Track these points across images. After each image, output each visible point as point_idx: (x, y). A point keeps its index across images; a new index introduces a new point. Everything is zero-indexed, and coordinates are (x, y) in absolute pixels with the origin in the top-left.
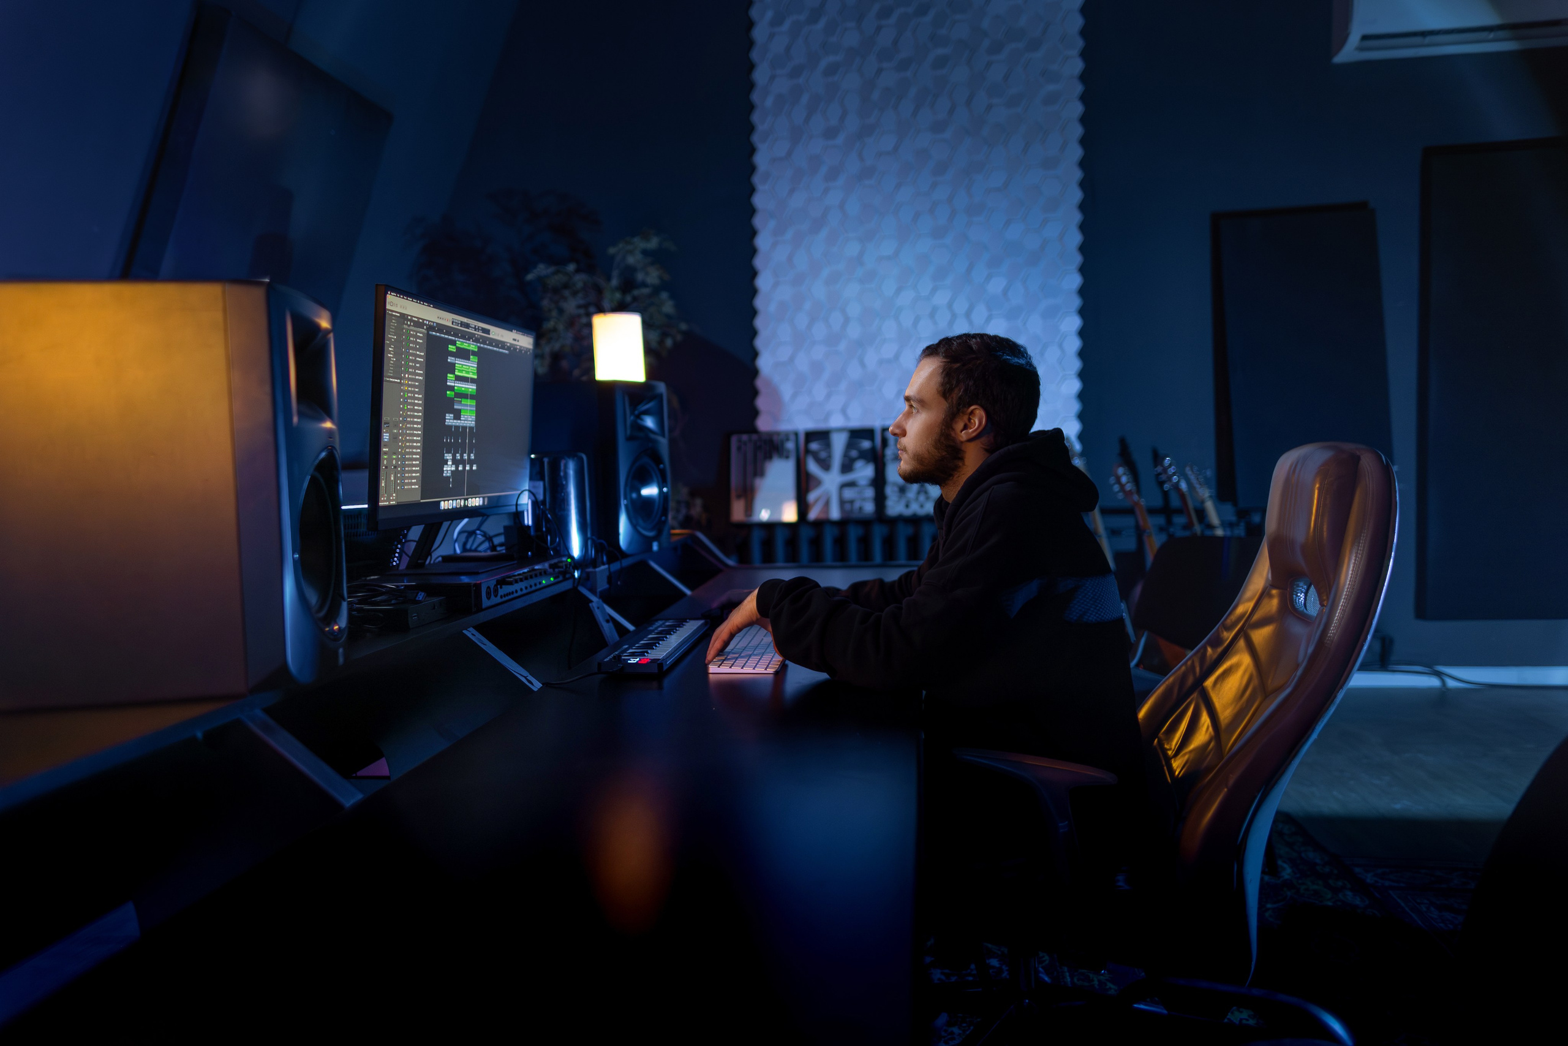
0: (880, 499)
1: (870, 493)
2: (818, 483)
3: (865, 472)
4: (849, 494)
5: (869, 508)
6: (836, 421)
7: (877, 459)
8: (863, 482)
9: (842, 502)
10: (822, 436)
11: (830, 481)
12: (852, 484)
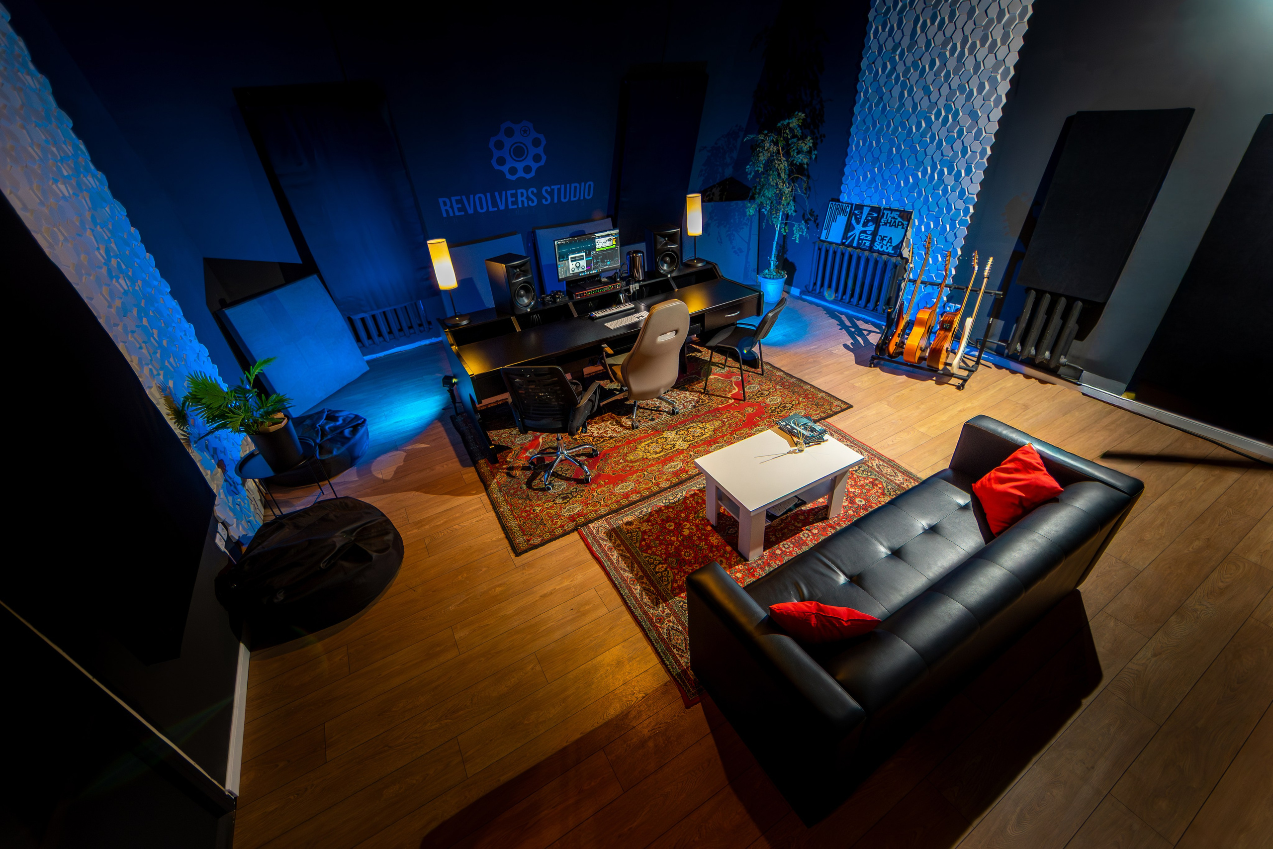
0: (873, 241)
1: (870, 237)
2: (854, 228)
3: (871, 228)
4: (863, 236)
5: (868, 244)
6: (867, 202)
7: (877, 222)
8: (869, 232)
9: (859, 239)
10: (860, 207)
11: (859, 228)
12: (864, 232)
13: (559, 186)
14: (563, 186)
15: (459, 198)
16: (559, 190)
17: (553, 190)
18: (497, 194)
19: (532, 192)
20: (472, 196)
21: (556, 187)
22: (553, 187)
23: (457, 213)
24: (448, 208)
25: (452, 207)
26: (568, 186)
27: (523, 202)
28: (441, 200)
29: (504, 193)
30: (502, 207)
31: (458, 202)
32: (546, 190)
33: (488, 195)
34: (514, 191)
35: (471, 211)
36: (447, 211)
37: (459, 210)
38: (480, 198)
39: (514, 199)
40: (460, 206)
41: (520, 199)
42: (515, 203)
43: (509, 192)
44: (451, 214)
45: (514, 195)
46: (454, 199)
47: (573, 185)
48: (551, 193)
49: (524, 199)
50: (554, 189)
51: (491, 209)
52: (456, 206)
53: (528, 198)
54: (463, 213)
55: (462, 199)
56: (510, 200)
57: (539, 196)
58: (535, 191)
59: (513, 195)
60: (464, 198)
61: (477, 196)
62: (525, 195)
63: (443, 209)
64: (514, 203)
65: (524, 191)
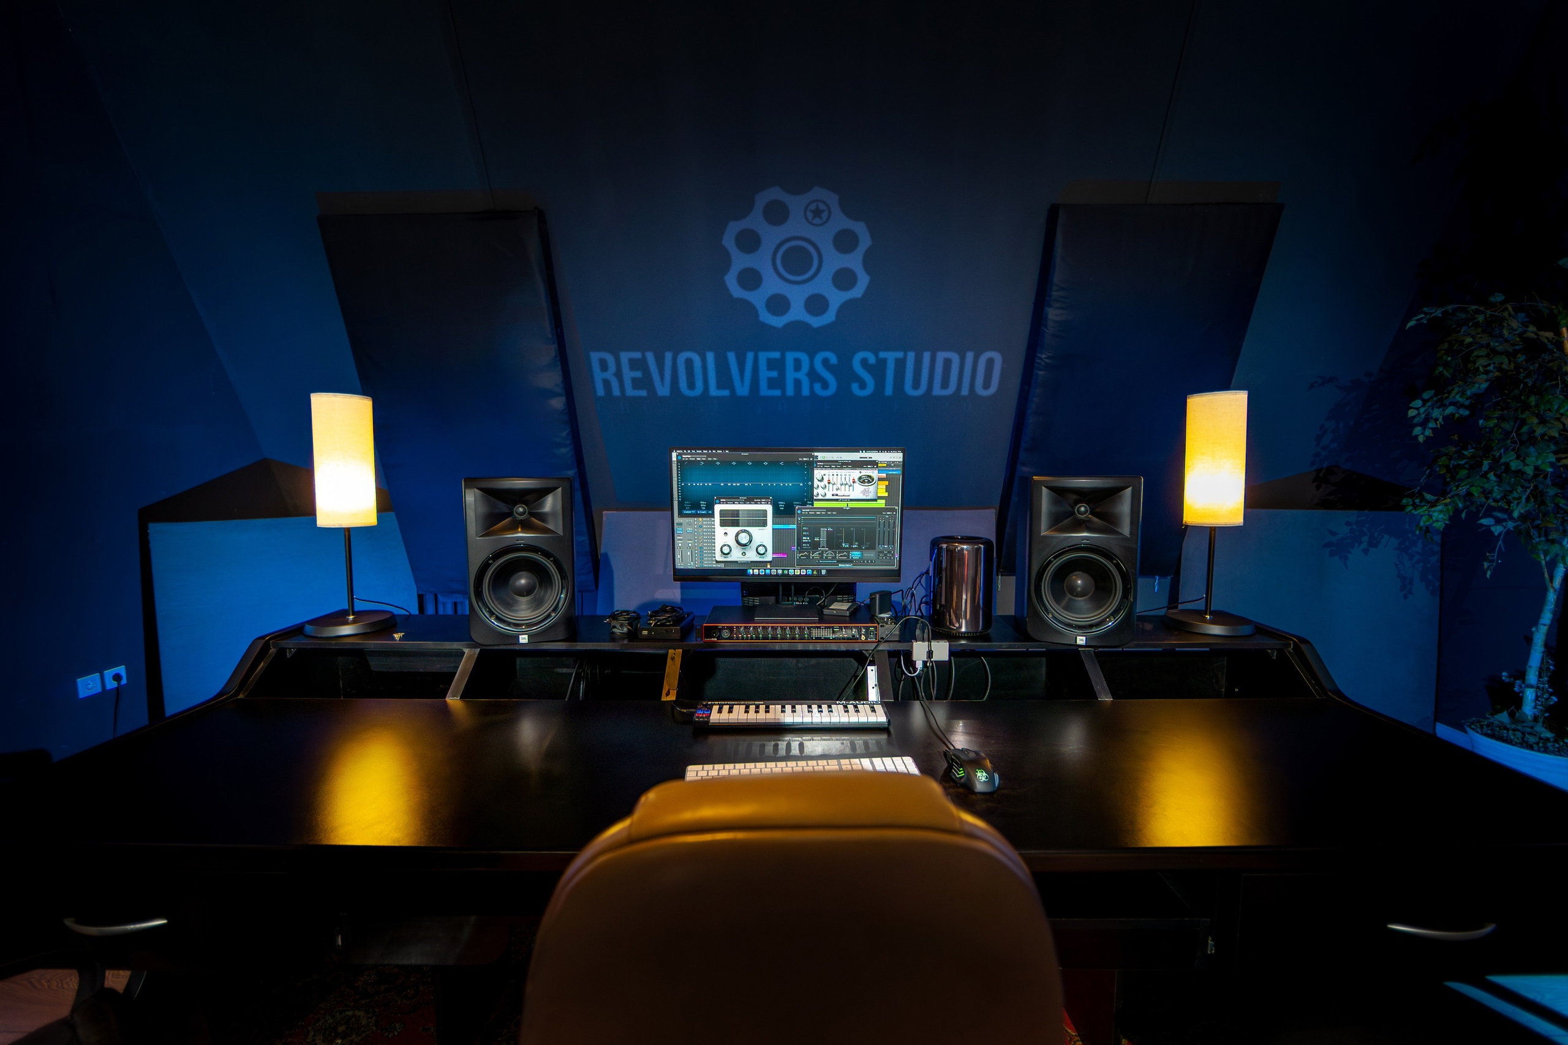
13: (900, 355)
14: (911, 356)
15: (637, 355)
16: (900, 364)
17: (882, 363)
18: (731, 356)
19: (826, 362)
20: (669, 356)
21: (891, 357)
22: (882, 355)
23: (630, 392)
24: (610, 375)
25: (619, 374)
26: (927, 356)
27: (798, 383)
28: (595, 357)
29: (750, 356)
30: (743, 390)
31: (634, 364)
32: (864, 363)
33: (710, 357)
34: (776, 355)
35: (663, 390)
36: (607, 383)
37: (636, 384)
38: (689, 363)
39: (774, 374)
40: (638, 374)
41: (791, 375)
42: (777, 383)
43: (763, 356)
44: (616, 392)
45: (777, 365)
46: (625, 357)
47: (941, 356)
48: (878, 370)
49: (802, 375)
50: (884, 361)
51: (714, 392)
52: (628, 375)
53: (813, 376)
54: (643, 393)
55: (644, 358)
56: (765, 374)
57: (844, 373)
58: (833, 359)
59: (771, 364)
60: (650, 356)
61: (683, 357)
62: (805, 367)
63: (598, 376)
64: (772, 383)
65: (804, 358)
